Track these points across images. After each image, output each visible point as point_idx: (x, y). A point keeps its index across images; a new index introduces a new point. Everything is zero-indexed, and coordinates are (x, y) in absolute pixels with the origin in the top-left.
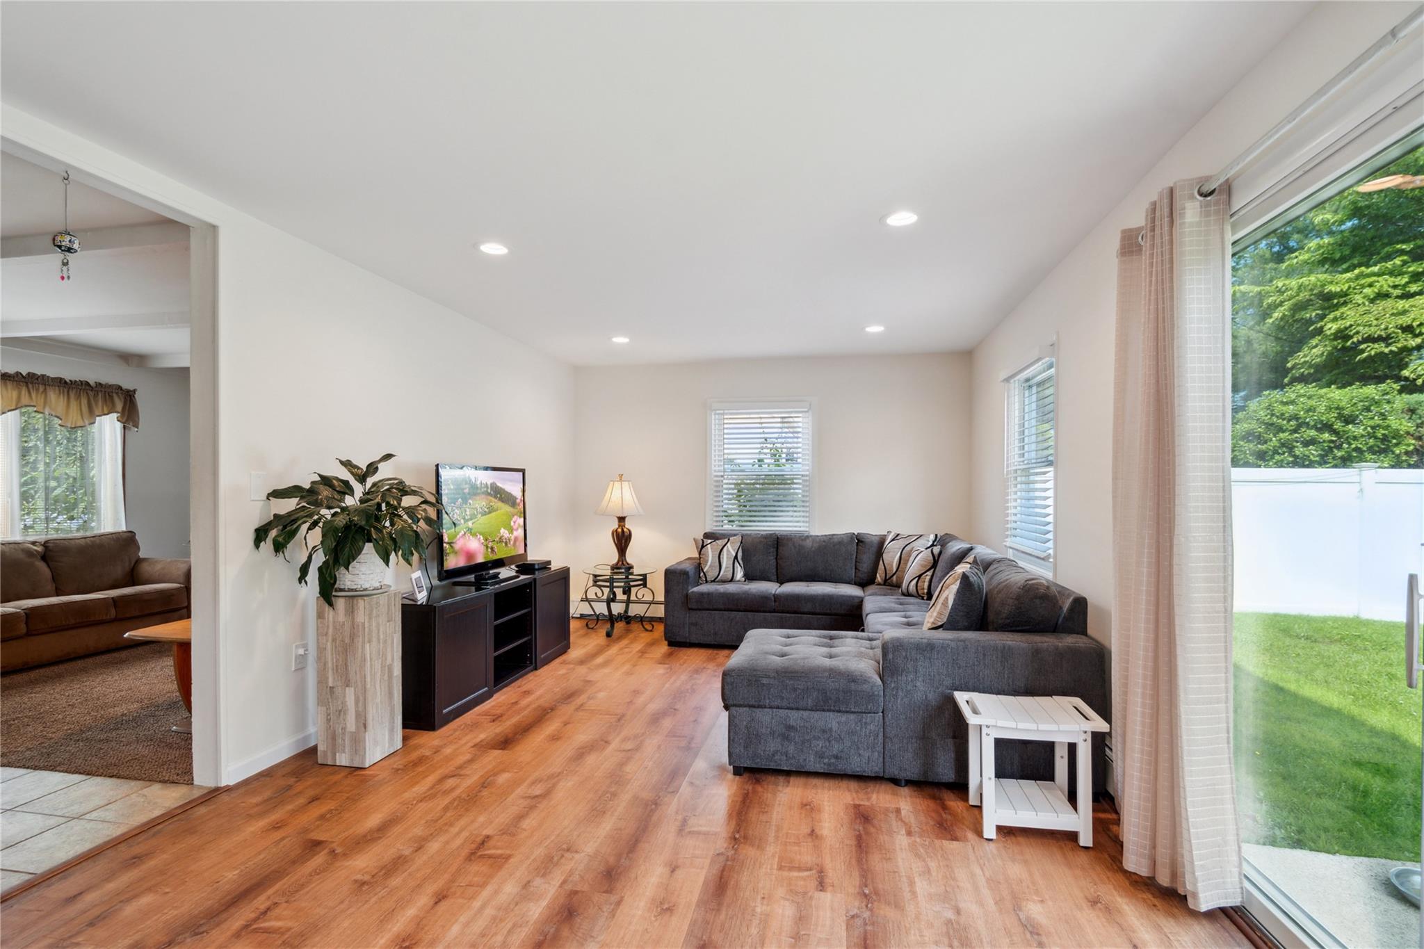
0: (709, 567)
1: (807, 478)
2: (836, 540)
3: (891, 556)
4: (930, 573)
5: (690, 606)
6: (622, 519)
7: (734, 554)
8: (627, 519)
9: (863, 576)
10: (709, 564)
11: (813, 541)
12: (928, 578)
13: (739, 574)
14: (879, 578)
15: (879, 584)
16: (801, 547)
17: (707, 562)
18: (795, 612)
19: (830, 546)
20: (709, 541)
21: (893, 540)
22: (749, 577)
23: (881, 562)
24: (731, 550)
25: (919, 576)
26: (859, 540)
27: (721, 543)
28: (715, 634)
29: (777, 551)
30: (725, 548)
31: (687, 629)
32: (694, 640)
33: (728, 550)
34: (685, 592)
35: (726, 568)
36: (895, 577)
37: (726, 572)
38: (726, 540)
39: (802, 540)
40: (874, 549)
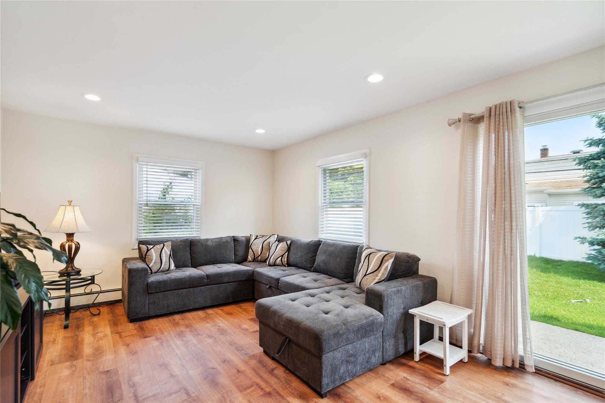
0: (154, 264)
1: (199, 207)
2: (224, 240)
3: (257, 246)
4: (287, 254)
5: (150, 292)
6: (70, 236)
7: (169, 254)
8: (75, 235)
9: (239, 259)
10: (153, 261)
11: (212, 242)
12: (286, 256)
13: (173, 266)
14: (250, 258)
15: (250, 262)
16: (207, 245)
17: (151, 260)
18: (219, 284)
19: (221, 244)
20: (151, 246)
21: (256, 239)
22: (177, 267)
23: (250, 250)
24: (167, 251)
25: (282, 256)
26: (235, 240)
27: (159, 247)
28: (168, 306)
29: (190, 249)
30: (163, 251)
31: (147, 308)
32: (152, 313)
33: (165, 252)
34: (146, 283)
35: (165, 262)
36: (260, 257)
37: (165, 266)
38: (162, 245)
39: (206, 242)
40: (244, 244)
